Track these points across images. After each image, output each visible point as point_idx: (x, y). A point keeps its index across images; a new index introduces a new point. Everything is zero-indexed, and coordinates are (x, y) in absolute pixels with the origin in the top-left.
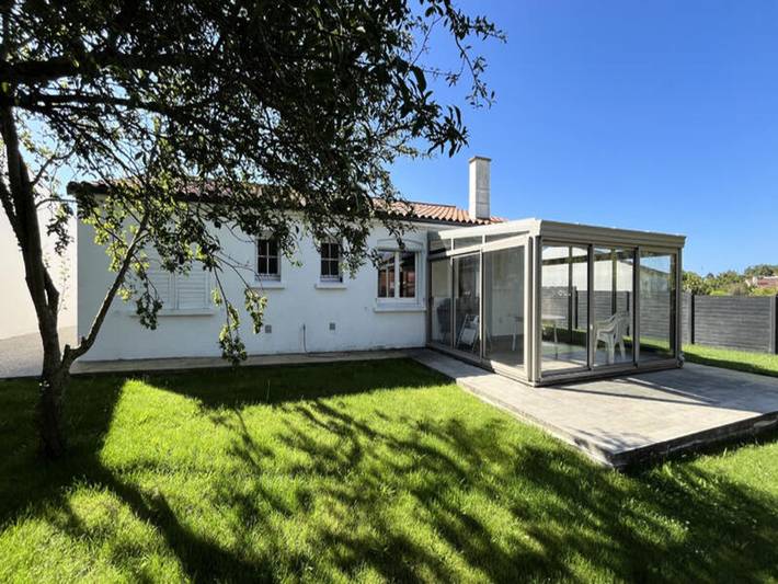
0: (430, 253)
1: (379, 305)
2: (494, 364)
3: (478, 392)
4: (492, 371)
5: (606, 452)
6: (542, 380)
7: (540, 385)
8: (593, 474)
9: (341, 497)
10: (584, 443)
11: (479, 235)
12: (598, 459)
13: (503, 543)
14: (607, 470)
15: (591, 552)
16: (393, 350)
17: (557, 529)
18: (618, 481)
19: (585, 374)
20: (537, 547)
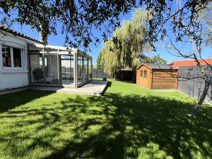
0: (29, 51)
1: (4, 70)
2: (64, 85)
3: (67, 92)
4: (63, 87)
5: (100, 94)
6: (78, 86)
7: (78, 87)
8: (99, 97)
9: (65, 123)
10: (96, 94)
11: (57, 49)
12: (98, 95)
13: (101, 111)
14: (100, 96)
15: (108, 105)
16: (14, 89)
17: (103, 105)
18: (102, 97)
19: (82, 84)
20: (104, 108)
